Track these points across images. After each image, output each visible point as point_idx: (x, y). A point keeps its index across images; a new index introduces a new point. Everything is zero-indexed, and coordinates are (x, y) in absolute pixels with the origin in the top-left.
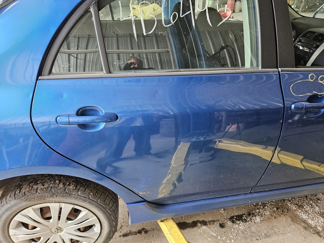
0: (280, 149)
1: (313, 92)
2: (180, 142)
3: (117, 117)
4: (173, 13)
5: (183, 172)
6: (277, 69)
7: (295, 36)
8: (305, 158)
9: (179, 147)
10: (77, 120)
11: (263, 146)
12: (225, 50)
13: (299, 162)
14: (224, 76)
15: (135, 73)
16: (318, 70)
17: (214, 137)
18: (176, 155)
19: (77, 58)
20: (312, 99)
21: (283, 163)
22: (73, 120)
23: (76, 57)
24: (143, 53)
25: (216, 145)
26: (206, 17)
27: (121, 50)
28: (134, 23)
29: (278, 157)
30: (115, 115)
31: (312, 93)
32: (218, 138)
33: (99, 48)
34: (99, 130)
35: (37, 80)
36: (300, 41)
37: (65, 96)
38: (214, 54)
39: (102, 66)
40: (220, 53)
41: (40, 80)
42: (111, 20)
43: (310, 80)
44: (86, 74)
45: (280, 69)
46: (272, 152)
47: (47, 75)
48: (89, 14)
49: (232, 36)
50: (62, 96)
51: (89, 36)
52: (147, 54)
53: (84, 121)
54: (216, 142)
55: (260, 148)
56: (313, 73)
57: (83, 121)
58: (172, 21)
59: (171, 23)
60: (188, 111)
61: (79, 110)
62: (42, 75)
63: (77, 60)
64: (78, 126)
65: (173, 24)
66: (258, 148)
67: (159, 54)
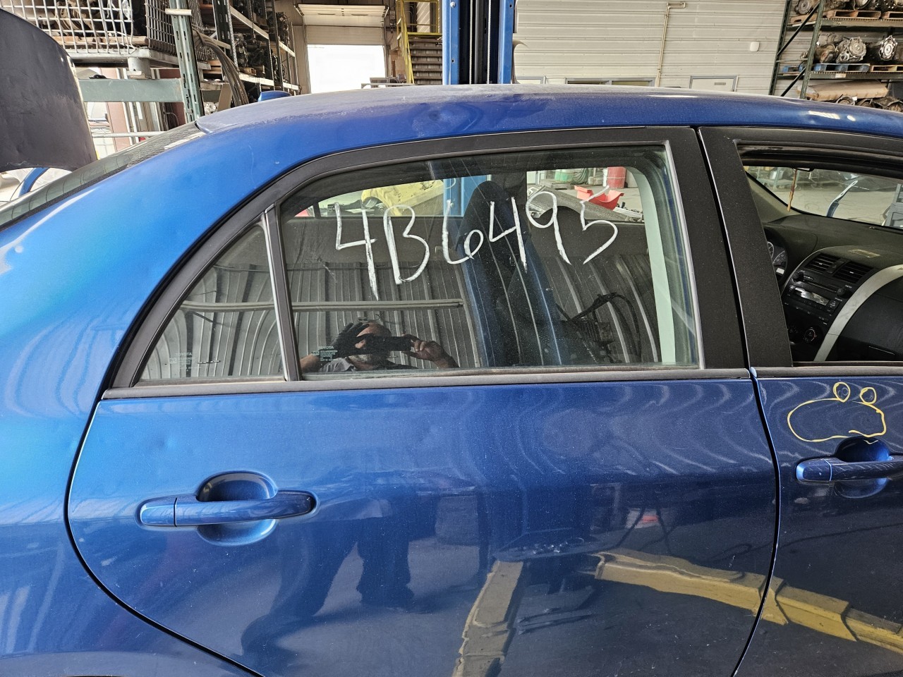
0: (779, 581)
1: (850, 432)
2: (494, 560)
3: (313, 503)
4: (472, 232)
5: (502, 658)
6: (745, 370)
7: (785, 263)
8: (853, 607)
9: (490, 575)
10: (197, 511)
11: (734, 572)
12: (608, 303)
13: (838, 618)
14: (609, 388)
15: (370, 378)
16: (857, 372)
17: (593, 547)
18: (480, 603)
19: (215, 322)
20: (849, 450)
21: (794, 621)
22: (186, 514)
23: (212, 319)
24: (391, 309)
25: (597, 570)
26: (556, 242)
27: (333, 303)
28: (371, 255)
29: (778, 604)
30: (309, 496)
31: (847, 434)
32: (604, 550)
33: (273, 300)
34: (257, 540)
35: (98, 399)
36: (800, 278)
37: (171, 443)
38: (581, 314)
39: (281, 361)
40: (594, 312)
41: (105, 399)
42: (313, 218)
43: (838, 399)
44: (235, 381)
45: (754, 370)
46: (760, 591)
47: (128, 385)
48: (258, 232)
49: (623, 267)
50: (161, 443)
51: (253, 267)
52: (402, 312)
53: (216, 514)
54: (599, 560)
55: (726, 580)
56: (842, 380)
57: (213, 514)
58: (468, 251)
59: (466, 256)
60: (516, 479)
61: (204, 485)
62: (114, 386)
63: (214, 326)
64: (199, 530)
65: (471, 257)
66: (719, 579)
67: (436, 311)
